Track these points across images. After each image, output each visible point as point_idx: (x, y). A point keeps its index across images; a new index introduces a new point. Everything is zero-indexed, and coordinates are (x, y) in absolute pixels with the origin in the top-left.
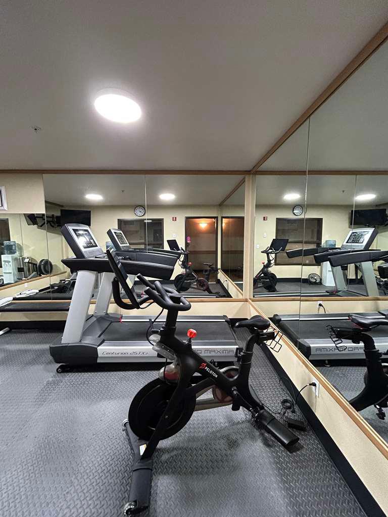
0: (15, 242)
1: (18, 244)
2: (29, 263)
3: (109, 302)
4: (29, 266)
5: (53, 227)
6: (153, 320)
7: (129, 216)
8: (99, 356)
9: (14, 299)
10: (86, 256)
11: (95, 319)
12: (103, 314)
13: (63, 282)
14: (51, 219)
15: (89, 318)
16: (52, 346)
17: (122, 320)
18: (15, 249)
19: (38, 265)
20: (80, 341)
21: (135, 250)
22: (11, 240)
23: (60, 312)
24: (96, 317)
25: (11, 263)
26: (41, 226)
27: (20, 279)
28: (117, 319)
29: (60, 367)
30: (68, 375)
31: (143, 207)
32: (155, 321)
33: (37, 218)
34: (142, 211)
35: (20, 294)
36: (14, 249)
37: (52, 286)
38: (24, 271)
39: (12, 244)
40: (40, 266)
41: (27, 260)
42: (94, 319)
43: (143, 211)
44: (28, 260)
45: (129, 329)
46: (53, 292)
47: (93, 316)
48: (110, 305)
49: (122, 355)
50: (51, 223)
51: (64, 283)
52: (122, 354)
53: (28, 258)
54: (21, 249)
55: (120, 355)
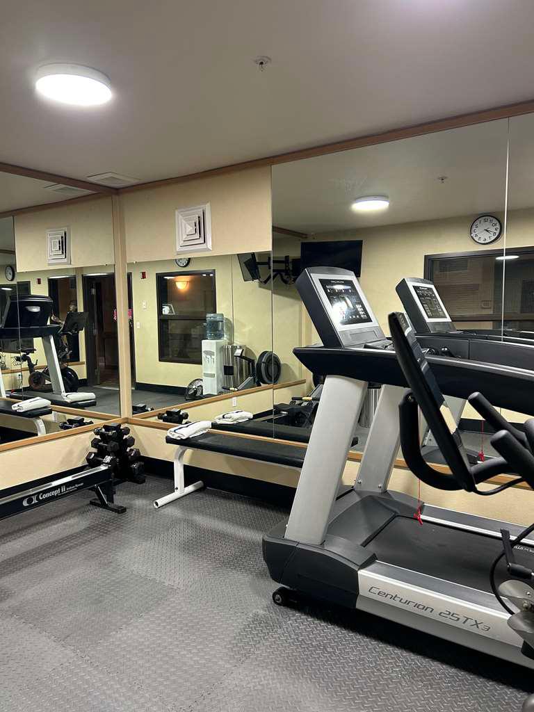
0: (222, 315)
1: (227, 319)
2: (241, 357)
3: (393, 464)
4: (241, 363)
5: (285, 282)
6: (513, 538)
7: (455, 245)
8: (360, 594)
9: (214, 426)
10: (344, 342)
11: (358, 499)
12: (375, 489)
13: (298, 402)
14: (282, 266)
15: (343, 493)
16: (268, 539)
17: (423, 517)
18: (223, 329)
19: (256, 362)
20: (322, 544)
21: (467, 334)
22: (217, 312)
23: (287, 467)
24: (359, 494)
25: (214, 357)
26: (265, 282)
27: (226, 389)
28: (410, 511)
29: (280, 591)
30: (294, 615)
31: (495, 217)
32: (517, 542)
33: (259, 266)
34: (492, 229)
35: (223, 417)
36: (220, 328)
37: (277, 409)
38: (232, 374)
39: (218, 318)
40: (259, 365)
41: (238, 352)
42: (354, 499)
43: (494, 230)
44: (241, 350)
45: (440, 545)
46: (278, 421)
47: (352, 490)
48: (395, 470)
49: (416, 610)
50: (283, 274)
51: (300, 404)
52: (417, 606)
53: (240, 347)
54: (231, 329)
55: (410, 608)
